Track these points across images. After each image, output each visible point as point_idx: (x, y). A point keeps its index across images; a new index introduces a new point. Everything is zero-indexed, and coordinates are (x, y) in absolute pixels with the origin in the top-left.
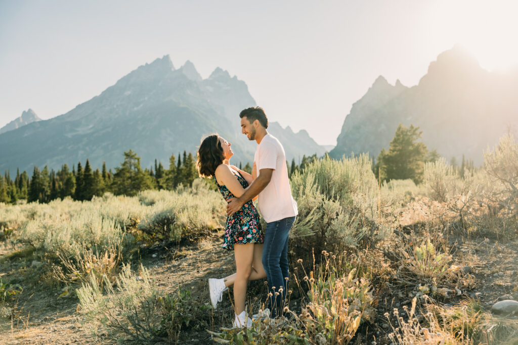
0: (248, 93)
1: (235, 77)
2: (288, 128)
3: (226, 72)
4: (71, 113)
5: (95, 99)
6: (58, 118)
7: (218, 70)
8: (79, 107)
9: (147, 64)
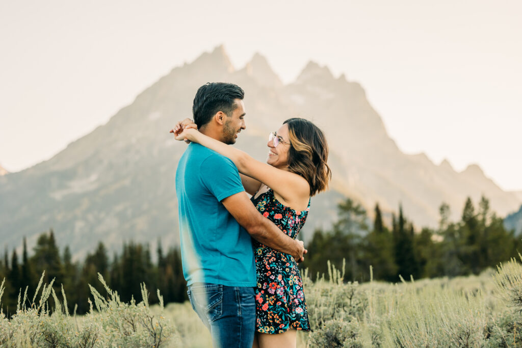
0: (367, 103)
1: (343, 77)
2: (445, 162)
3: (326, 69)
4: (59, 157)
5: (99, 130)
6: (37, 167)
7: (311, 65)
8: (72, 145)
9: (186, 64)
